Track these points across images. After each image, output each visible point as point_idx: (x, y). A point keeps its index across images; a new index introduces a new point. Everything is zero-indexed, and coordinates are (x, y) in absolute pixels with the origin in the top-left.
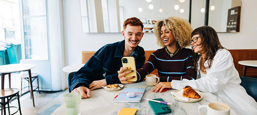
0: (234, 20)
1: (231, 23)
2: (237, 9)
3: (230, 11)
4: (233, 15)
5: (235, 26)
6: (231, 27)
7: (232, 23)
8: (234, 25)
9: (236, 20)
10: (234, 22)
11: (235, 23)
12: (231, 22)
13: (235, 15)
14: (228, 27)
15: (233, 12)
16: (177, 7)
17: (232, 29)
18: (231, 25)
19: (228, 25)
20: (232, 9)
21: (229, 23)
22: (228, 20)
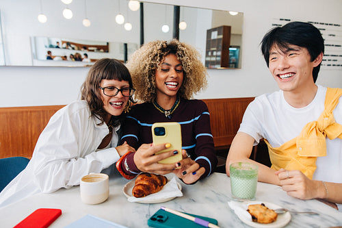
0: (218, 48)
1: (212, 54)
2: (222, 30)
3: (209, 32)
4: (214, 40)
5: (219, 59)
6: (213, 59)
7: (215, 53)
8: (217, 56)
9: (220, 48)
10: (217, 51)
11: (219, 53)
12: (212, 52)
13: (219, 39)
14: (208, 59)
15: (215, 35)
16: (120, 19)
17: (214, 63)
18: (212, 56)
19: (207, 55)
20: (214, 30)
21: (210, 54)
22: (207, 49)
